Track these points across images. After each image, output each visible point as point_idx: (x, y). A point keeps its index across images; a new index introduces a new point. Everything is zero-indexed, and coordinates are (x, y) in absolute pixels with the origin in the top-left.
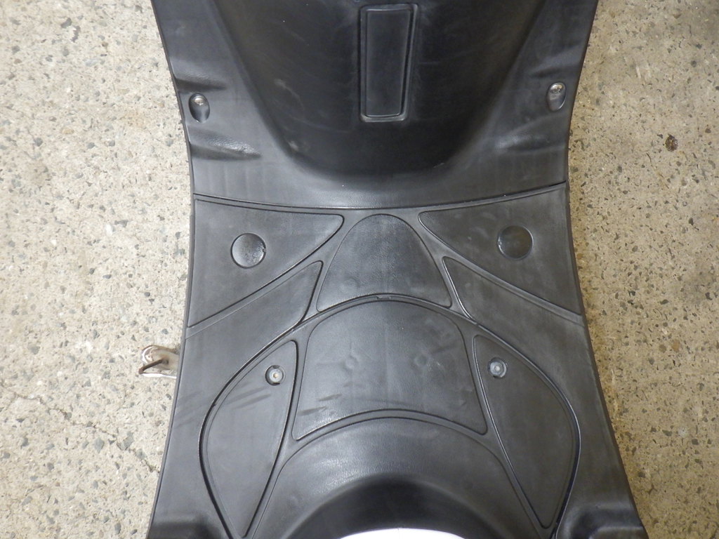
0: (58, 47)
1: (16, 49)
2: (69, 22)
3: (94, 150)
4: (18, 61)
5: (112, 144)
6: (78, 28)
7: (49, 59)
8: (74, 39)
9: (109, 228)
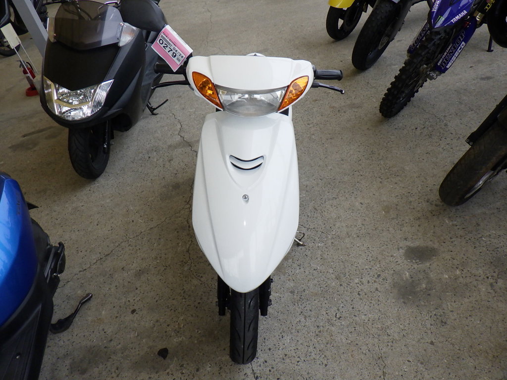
0: (341, 311)
1: (353, 308)
2: (339, 319)
3: (326, 285)
4: (352, 305)
5: (321, 287)
6: (336, 317)
7: (343, 307)
8: (336, 314)
9: (319, 268)
